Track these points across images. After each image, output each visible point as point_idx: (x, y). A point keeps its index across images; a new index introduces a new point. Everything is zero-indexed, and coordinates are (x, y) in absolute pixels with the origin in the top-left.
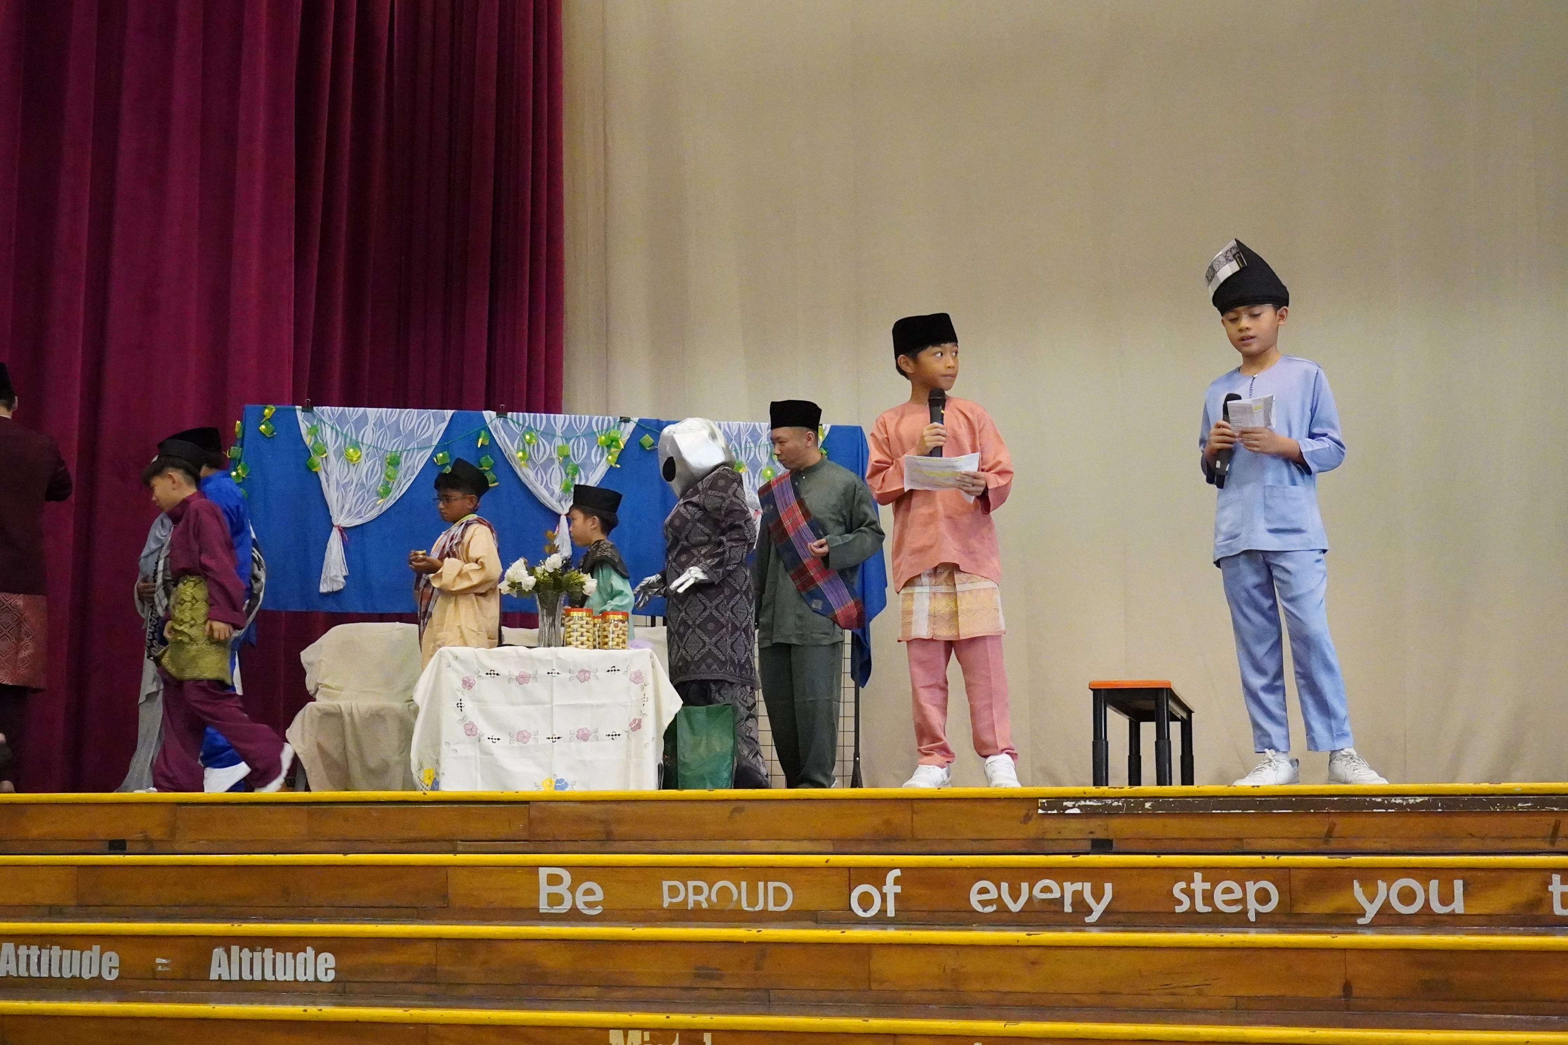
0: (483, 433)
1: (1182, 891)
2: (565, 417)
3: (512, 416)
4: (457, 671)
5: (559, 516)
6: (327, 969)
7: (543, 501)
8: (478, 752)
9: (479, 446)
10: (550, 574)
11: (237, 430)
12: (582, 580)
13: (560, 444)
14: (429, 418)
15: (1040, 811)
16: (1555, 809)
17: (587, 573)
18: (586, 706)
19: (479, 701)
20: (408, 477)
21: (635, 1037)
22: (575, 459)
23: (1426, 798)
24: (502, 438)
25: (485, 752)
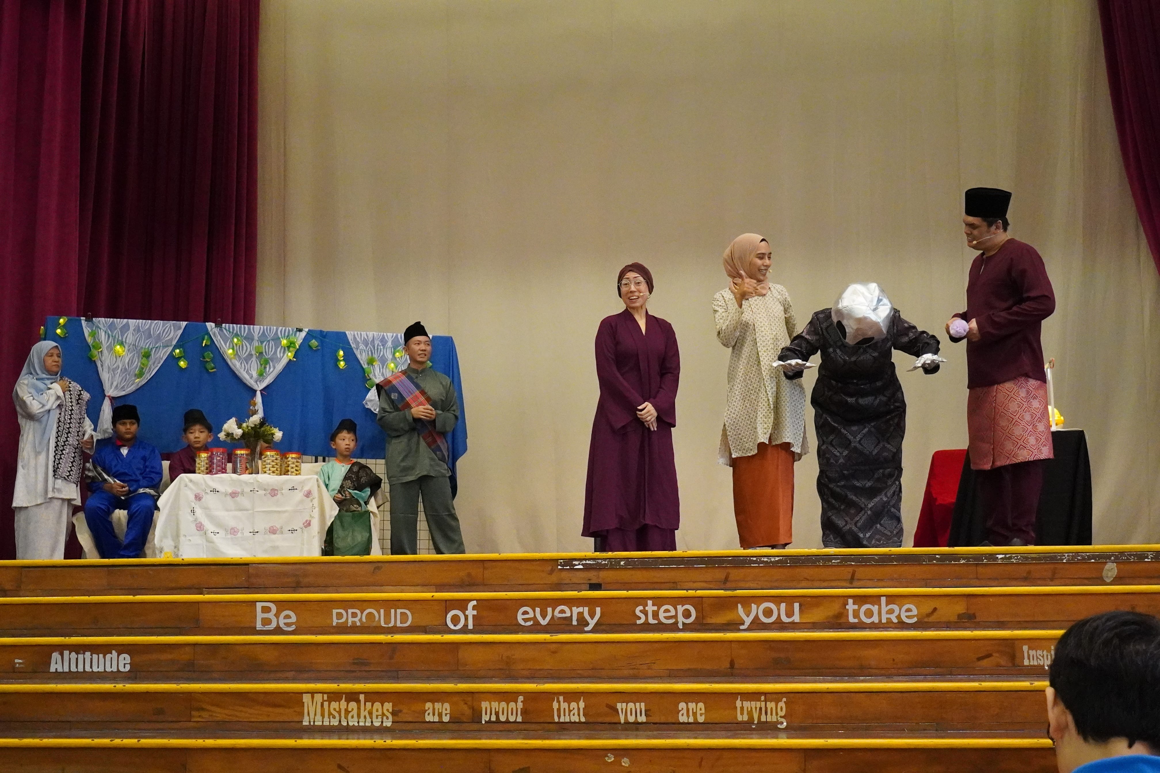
0: (206, 337)
1: (641, 611)
2: (260, 328)
3: (225, 326)
4: (191, 489)
5: (255, 391)
6: (125, 664)
7: (245, 381)
8: (204, 541)
9: (204, 345)
10: (252, 428)
11: (41, 332)
12: (273, 432)
13: (257, 344)
14: (171, 326)
15: (559, 567)
16: (853, 563)
17: (276, 428)
18: (275, 512)
19: (206, 508)
20: (155, 365)
21: (318, 697)
22: (266, 355)
23: (781, 558)
24: (219, 341)
25: (209, 541)
